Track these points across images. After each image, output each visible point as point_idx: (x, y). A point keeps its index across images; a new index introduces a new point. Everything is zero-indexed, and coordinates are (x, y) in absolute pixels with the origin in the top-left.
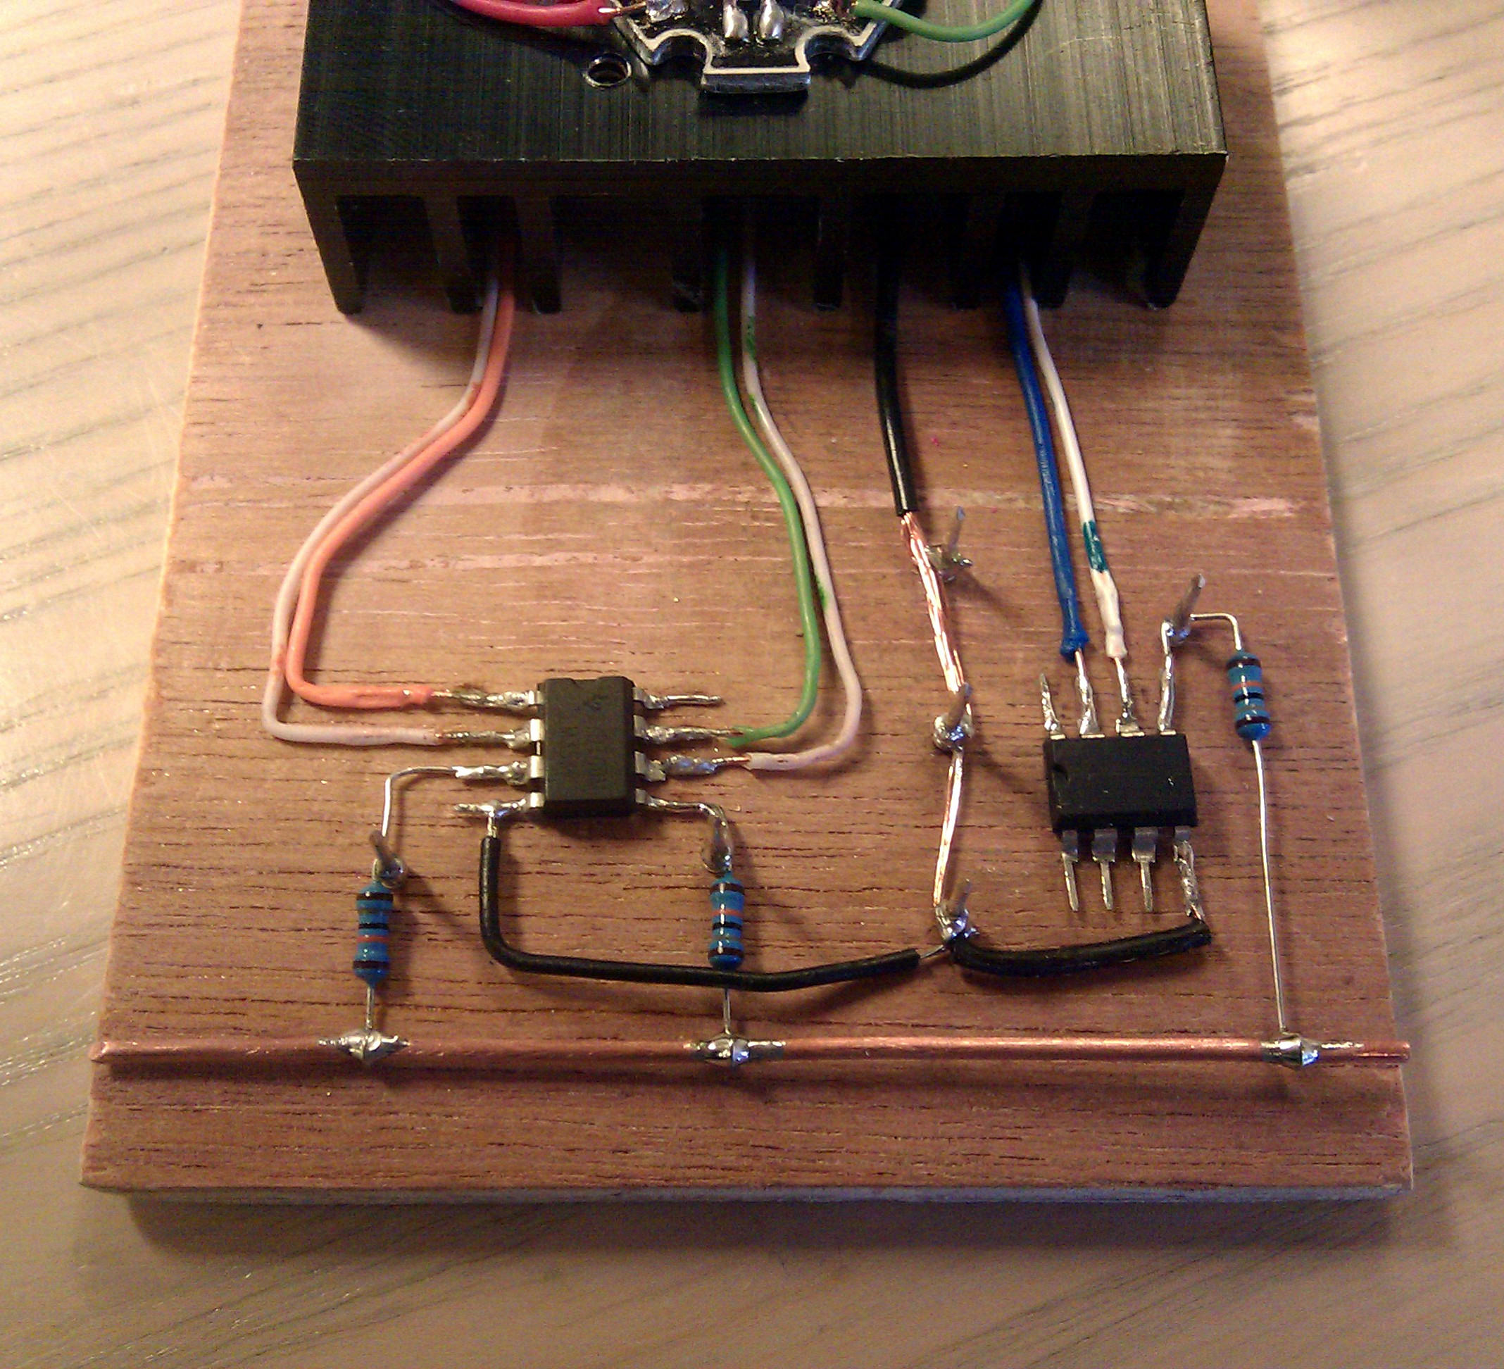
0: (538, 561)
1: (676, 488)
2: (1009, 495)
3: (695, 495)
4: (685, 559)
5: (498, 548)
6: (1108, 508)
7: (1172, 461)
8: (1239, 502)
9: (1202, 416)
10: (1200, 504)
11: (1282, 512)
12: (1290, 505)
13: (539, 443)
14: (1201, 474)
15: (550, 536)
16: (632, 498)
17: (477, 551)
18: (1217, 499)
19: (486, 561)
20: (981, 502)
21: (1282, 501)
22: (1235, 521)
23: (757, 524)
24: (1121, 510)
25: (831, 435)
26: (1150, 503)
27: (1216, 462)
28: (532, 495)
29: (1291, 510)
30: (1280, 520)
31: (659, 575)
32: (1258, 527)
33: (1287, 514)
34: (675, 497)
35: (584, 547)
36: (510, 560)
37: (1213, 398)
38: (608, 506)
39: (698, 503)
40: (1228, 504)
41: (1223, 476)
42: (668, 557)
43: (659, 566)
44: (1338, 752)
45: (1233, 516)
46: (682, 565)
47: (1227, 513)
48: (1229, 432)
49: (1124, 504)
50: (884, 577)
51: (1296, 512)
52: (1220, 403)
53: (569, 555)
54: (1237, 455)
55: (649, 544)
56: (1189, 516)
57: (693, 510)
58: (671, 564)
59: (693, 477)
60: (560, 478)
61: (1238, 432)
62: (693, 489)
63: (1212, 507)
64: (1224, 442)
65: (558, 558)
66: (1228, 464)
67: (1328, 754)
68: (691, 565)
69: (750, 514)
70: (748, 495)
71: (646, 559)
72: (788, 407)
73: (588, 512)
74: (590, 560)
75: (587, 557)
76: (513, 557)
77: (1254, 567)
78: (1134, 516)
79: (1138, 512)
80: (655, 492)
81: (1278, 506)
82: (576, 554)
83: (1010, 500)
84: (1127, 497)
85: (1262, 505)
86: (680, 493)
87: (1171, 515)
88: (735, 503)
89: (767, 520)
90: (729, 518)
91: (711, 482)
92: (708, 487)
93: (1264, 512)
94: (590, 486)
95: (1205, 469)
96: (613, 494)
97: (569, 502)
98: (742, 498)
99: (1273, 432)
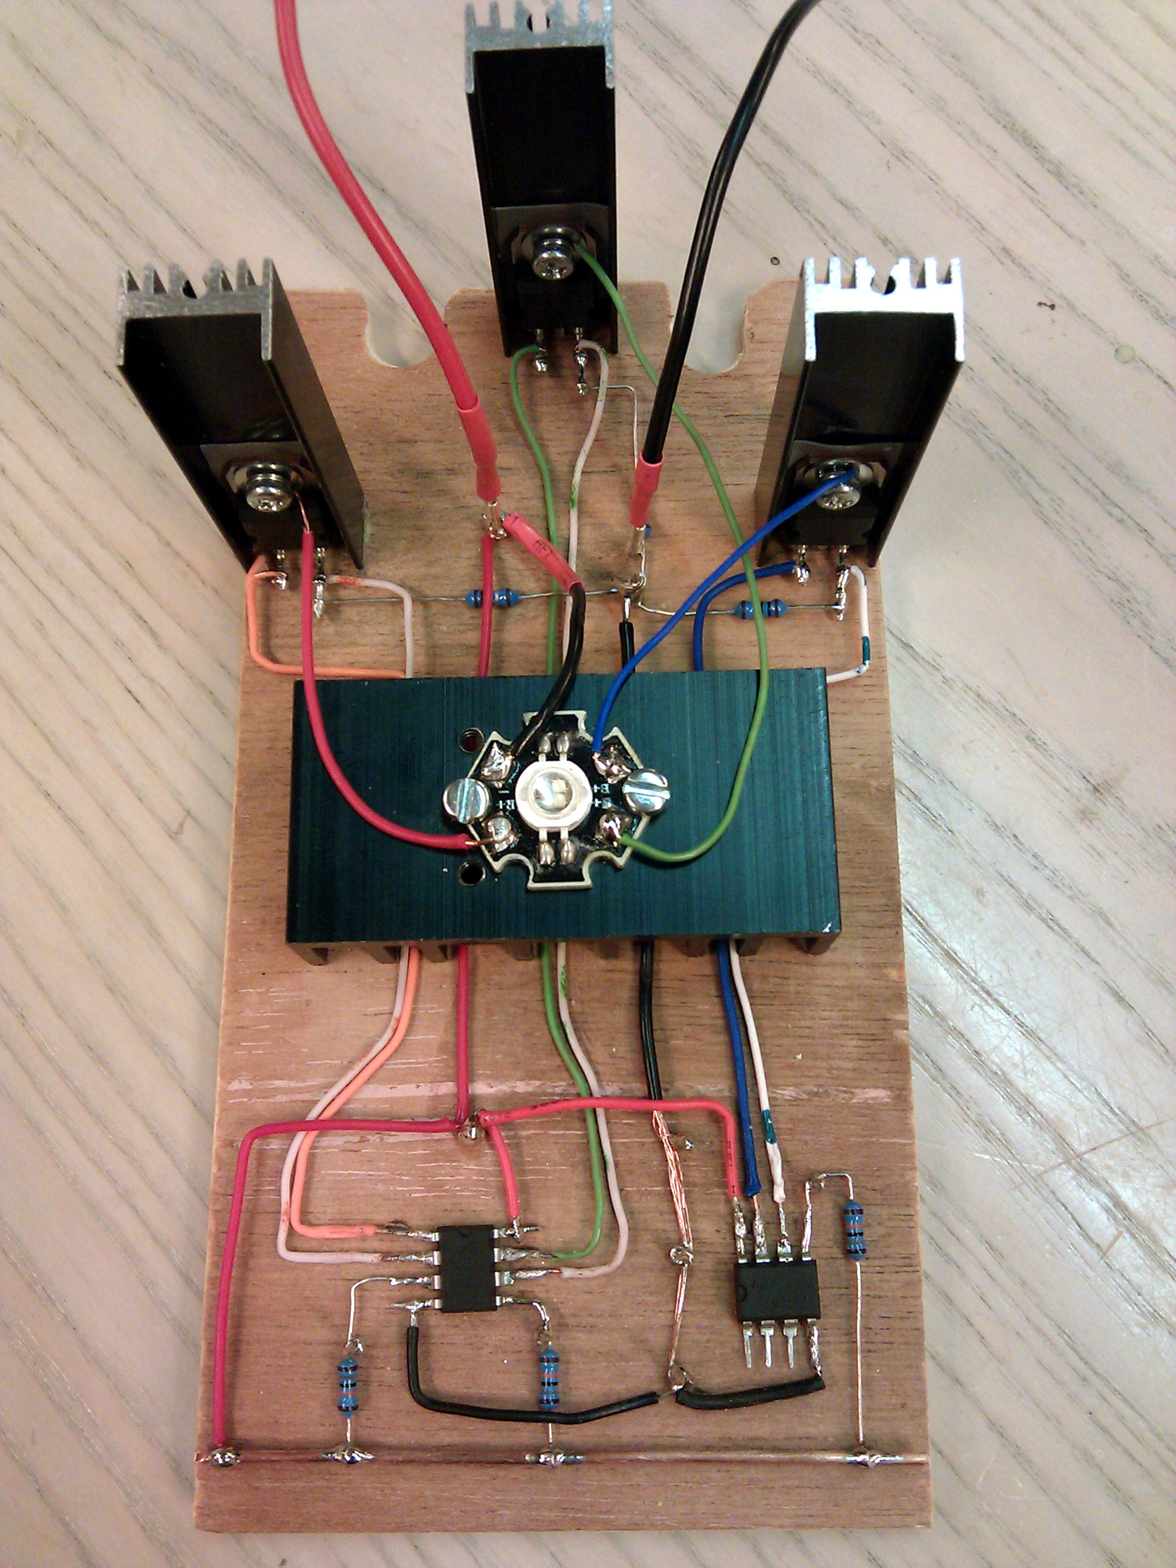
1: (518, 1083)
2: (720, 1087)
3: (530, 1089)
4: (524, 1133)
6: (779, 1096)
7: (819, 1064)
8: (858, 1091)
9: (839, 1032)
10: (835, 1093)
11: (883, 1098)
12: (889, 1093)
13: (436, 1054)
14: (836, 1072)
16: (492, 1091)
18: (844, 1089)
20: (702, 1092)
21: (884, 1091)
22: (855, 1106)
24: (787, 1098)
25: (612, 1046)
26: (804, 1092)
27: (845, 1064)
28: (431, 1090)
29: (889, 1097)
30: (882, 1104)
32: (869, 1109)
33: (889, 1100)
34: (516, 1090)
37: (845, 1018)
39: (532, 1094)
40: (851, 1092)
41: (849, 1074)
42: (514, 1132)
44: (907, 1261)
45: (854, 1101)
46: (522, 1138)
47: (851, 1099)
48: (854, 1043)
49: (788, 1093)
50: (643, 1145)
51: (891, 1098)
52: (849, 1022)
54: (859, 1059)
56: (827, 1101)
58: (516, 1136)
59: (529, 1076)
60: (448, 1078)
61: (860, 1043)
62: (529, 1084)
63: (842, 1095)
64: (851, 1050)
66: (852, 1065)
67: (901, 1262)
70: (562, 1088)
72: (586, 1026)
77: (865, 1136)
78: (795, 1101)
79: (796, 1099)
80: (506, 1087)
81: (881, 1094)
83: (720, 1091)
84: (791, 1088)
85: (872, 1093)
86: (521, 1087)
87: (816, 1100)
88: (554, 1094)
91: (540, 1080)
92: (538, 1083)
93: (873, 1098)
95: (839, 1069)
96: (480, 1088)
98: (558, 1090)
99: (881, 1042)
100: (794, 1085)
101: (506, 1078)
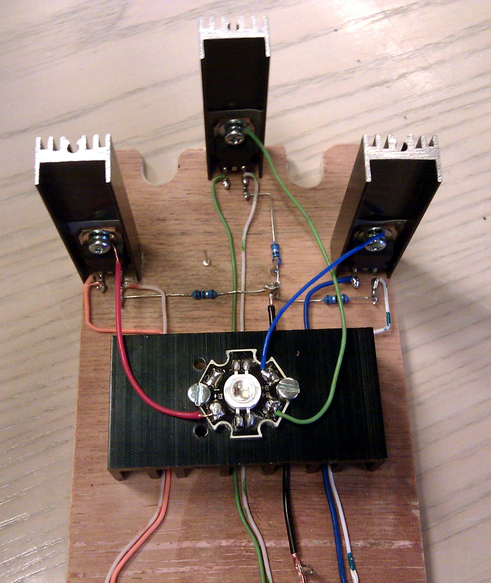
0: (181, 570)
1: (223, 541)
2: (325, 541)
3: (229, 544)
4: (226, 567)
5: (168, 565)
6: (355, 545)
7: (374, 528)
8: (395, 542)
9: (384, 511)
10: (383, 543)
11: (408, 545)
12: (410, 543)
13: (180, 526)
14: (383, 532)
15: (185, 560)
16: (209, 545)
17: (163, 567)
18: (388, 541)
19: (165, 570)
20: (317, 544)
21: (408, 541)
22: (394, 550)
23: (248, 554)
24: (359, 546)
25: (270, 520)
26: (368, 543)
27: (388, 528)
28: (178, 545)
29: (411, 545)
30: (407, 548)
31: (218, 574)
32: (400, 551)
33: (410, 546)
34: (222, 544)
35: (195, 564)
36: (173, 570)
37: (387, 504)
38: (202, 549)
39: (230, 547)
40: (392, 543)
41: (390, 533)
42: (221, 567)
43: (218, 570)
45: (393, 547)
46: (225, 570)
47: (391, 546)
48: (392, 517)
49: (360, 544)
50: (287, 573)
51: (412, 546)
52: (389, 506)
53: (190, 567)
54: (395, 525)
55: (215, 562)
56: (380, 548)
57: (228, 549)
58: (222, 569)
59: (228, 537)
60: (187, 539)
61: (395, 517)
62: (228, 541)
63: (387, 544)
64: (391, 520)
65: (187, 568)
66: (391, 528)
68: (228, 570)
69: (245, 551)
70: (245, 543)
71: (215, 568)
72: (256, 510)
73: (196, 551)
74: (197, 569)
75: (196, 568)
76: (173, 568)
77: (399, 566)
78: (364, 548)
80: (216, 543)
81: (406, 543)
82: (192, 567)
83: (325, 543)
84: (361, 541)
85: (402, 543)
86: (224, 543)
87: (374, 547)
88: (241, 546)
89: (251, 552)
90: (240, 552)
91: (233, 539)
92: (233, 541)
93: (403, 546)
94: (196, 541)
95: (385, 531)
96: (203, 544)
97: (190, 548)
98: (243, 544)
99: (405, 517)
100: (364, 540)
101: (216, 538)
